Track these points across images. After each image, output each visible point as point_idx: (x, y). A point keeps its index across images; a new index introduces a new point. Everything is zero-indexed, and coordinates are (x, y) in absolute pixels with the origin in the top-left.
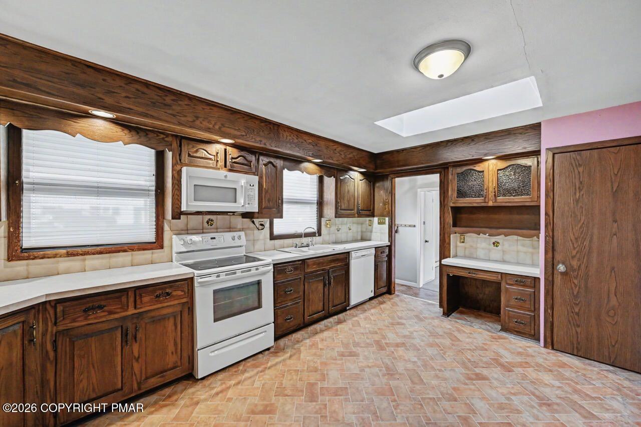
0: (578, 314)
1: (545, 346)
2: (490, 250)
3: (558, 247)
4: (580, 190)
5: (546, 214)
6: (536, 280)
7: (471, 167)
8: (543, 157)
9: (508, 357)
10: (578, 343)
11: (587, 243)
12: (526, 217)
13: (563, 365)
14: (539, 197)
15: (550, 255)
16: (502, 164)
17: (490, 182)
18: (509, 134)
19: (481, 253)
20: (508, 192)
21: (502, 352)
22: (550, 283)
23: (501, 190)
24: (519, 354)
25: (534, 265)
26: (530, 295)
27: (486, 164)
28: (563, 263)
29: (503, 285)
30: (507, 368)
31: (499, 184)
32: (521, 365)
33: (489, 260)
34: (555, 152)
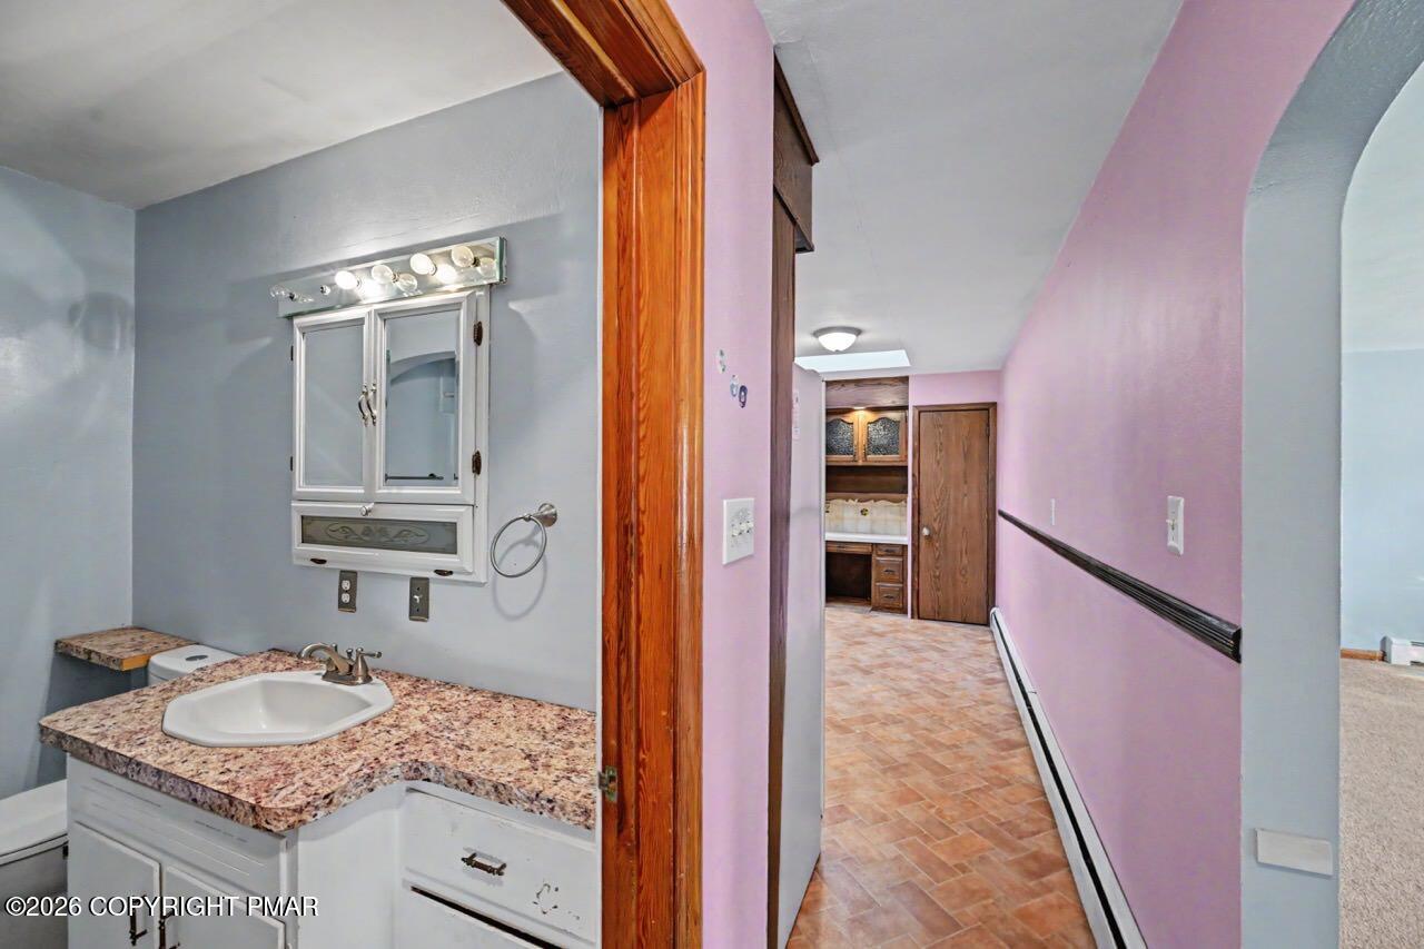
0: (938, 577)
1: (912, 617)
2: (858, 520)
3: (923, 512)
4: (941, 451)
5: (913, 475)
6: (904, 547)
7: (838, 417)
8: (910, 413)
9: (879, 628)
10: (939, 607)
11: (945, 505)
12: (895, 479)
13: (927, 628)
14: (906, 456)
15: (916, 519)
16: (871, 417)
17: (860, 438)
18: (880, 384)
19: (848, 524)
20: (877, 450)
21: (875, 626)
22: (916, 547)
23: (873, 447)
24: (890, 625)
25: (902, 534)
26: (899, 565)
27: (856, 413)
28: (927, 527)
29: (875, 558)
30: (881, 635)
31: (869, 441)
32: (891, 632)
33: (857, 533)
34: (921, 410)
